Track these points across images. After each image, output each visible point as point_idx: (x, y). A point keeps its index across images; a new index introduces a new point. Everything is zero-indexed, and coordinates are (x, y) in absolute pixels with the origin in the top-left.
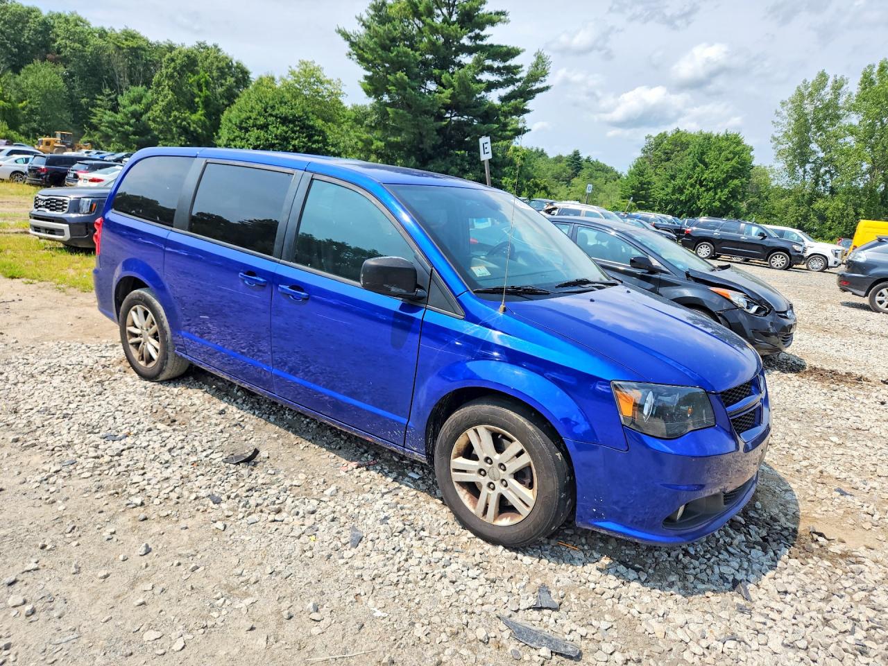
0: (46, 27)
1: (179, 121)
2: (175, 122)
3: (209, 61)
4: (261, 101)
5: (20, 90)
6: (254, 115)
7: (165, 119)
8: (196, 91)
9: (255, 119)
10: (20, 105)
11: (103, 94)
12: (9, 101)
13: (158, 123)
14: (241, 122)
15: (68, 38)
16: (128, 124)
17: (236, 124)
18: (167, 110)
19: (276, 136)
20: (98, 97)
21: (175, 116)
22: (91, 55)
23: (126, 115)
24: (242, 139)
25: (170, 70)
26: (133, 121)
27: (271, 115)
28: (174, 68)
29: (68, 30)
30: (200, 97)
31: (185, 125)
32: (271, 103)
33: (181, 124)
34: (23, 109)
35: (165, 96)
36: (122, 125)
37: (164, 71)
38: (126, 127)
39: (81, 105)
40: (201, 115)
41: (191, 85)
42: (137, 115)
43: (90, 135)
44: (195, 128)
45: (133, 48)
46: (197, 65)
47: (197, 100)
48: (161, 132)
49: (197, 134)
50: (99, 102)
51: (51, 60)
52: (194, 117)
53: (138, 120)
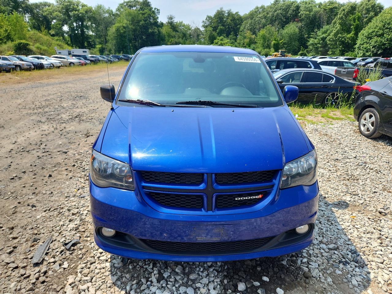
0: (298, 8)
1: (340, 39)
2: (339, 39)
3: (362, 6)
4: (382, 22)
5: (282, 36)
6: (376, 30)
7: (334, 39)
8: (352, 22)
9: (377, 32)
10: (281, 42)
11: (314, 32)
12: (277, 41)
13: (331, 41)
14: (368, 35)
15: (304, 10)
16: (319, 43)
17: (366, 36)
18: (336, 35)
19: (387, 39)
20: (312, 33)
21: (339, 36)
22: (312, 15)
23: (319, 39)
24: (367, 43)
25: (341, 15)
26: (321, 42)
27: (387, 28)
28: (344, 14)
29: (305, 7)
30: (354, 25)
31: (343, 40)
32: (388, 22)
33: (341, 40)
34: (281, 43)
35: (336, 28)
36: (316, 44)
37: (338, 16)
38: (318, 45)
39: (305, 38)
40: (352, 34)
41: (350, 20)
42: (324, 39)
43: (303, 51)
44: (348, 41)
45: (331, 8)
46: (355, 10)
47: (352, 27)
48: (331, 45)
49: (349, 44)
50: (312, 36)
51: (296, 21)
52: (349, 36)
53: (324, 41)
